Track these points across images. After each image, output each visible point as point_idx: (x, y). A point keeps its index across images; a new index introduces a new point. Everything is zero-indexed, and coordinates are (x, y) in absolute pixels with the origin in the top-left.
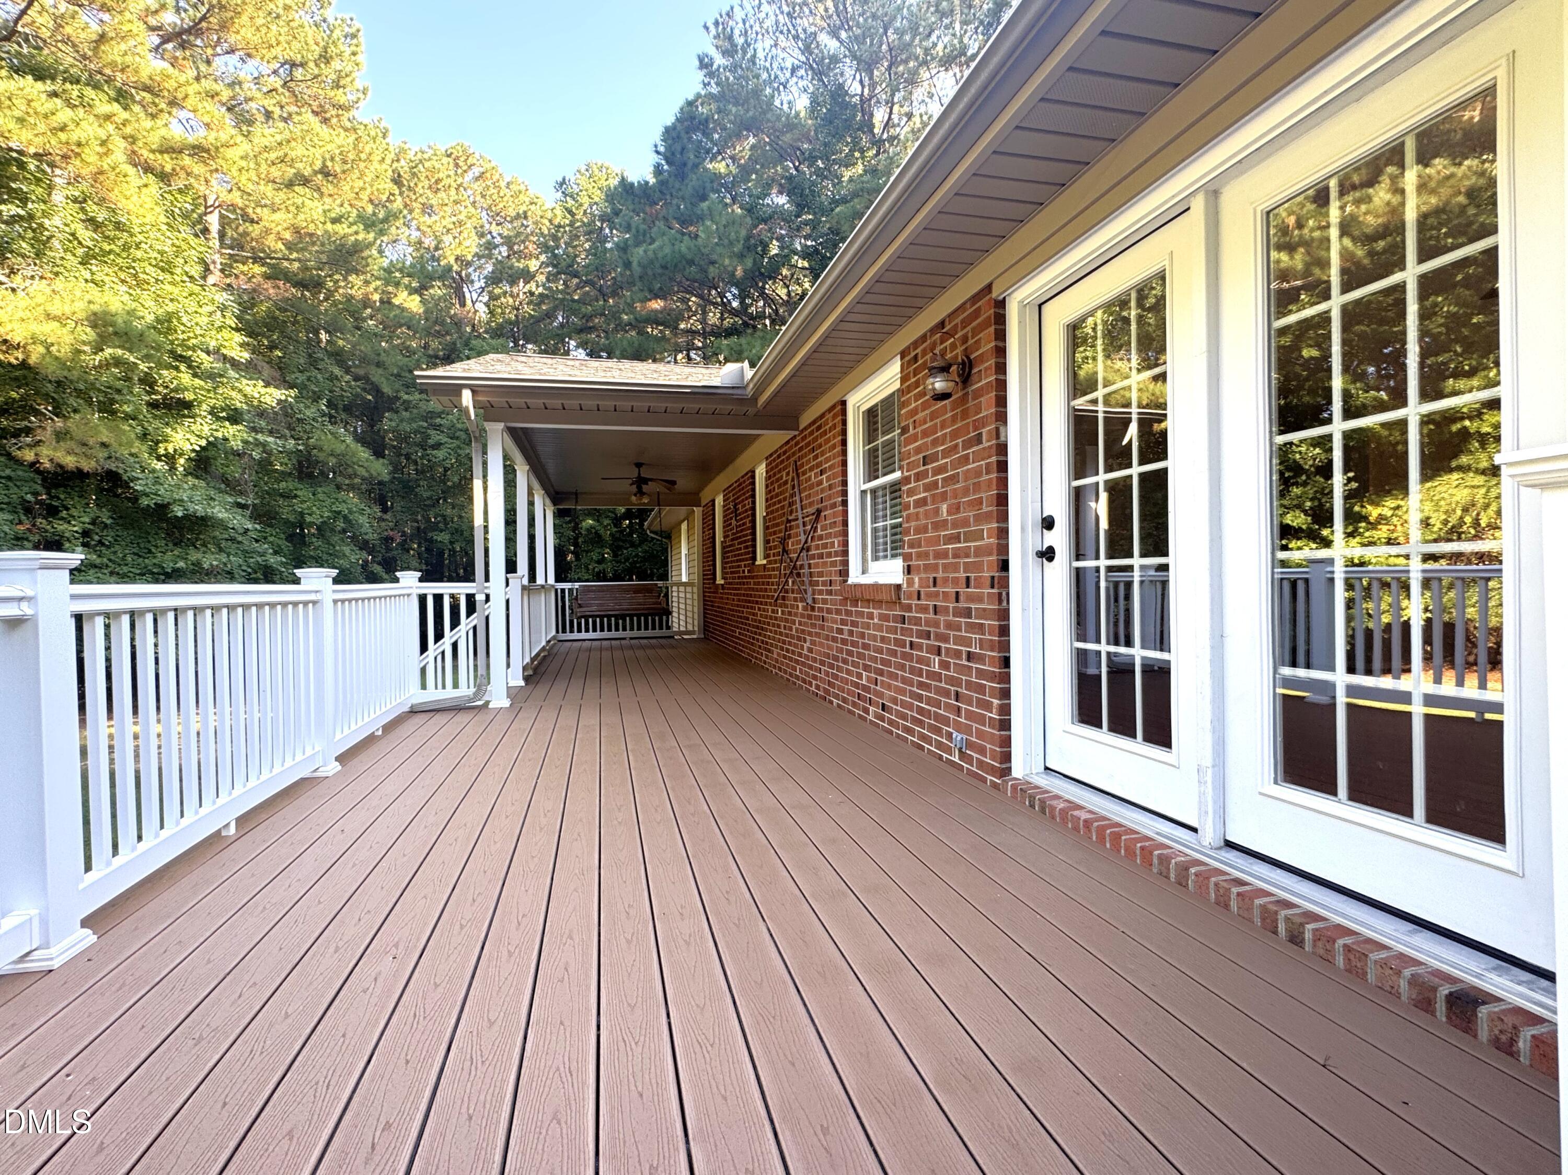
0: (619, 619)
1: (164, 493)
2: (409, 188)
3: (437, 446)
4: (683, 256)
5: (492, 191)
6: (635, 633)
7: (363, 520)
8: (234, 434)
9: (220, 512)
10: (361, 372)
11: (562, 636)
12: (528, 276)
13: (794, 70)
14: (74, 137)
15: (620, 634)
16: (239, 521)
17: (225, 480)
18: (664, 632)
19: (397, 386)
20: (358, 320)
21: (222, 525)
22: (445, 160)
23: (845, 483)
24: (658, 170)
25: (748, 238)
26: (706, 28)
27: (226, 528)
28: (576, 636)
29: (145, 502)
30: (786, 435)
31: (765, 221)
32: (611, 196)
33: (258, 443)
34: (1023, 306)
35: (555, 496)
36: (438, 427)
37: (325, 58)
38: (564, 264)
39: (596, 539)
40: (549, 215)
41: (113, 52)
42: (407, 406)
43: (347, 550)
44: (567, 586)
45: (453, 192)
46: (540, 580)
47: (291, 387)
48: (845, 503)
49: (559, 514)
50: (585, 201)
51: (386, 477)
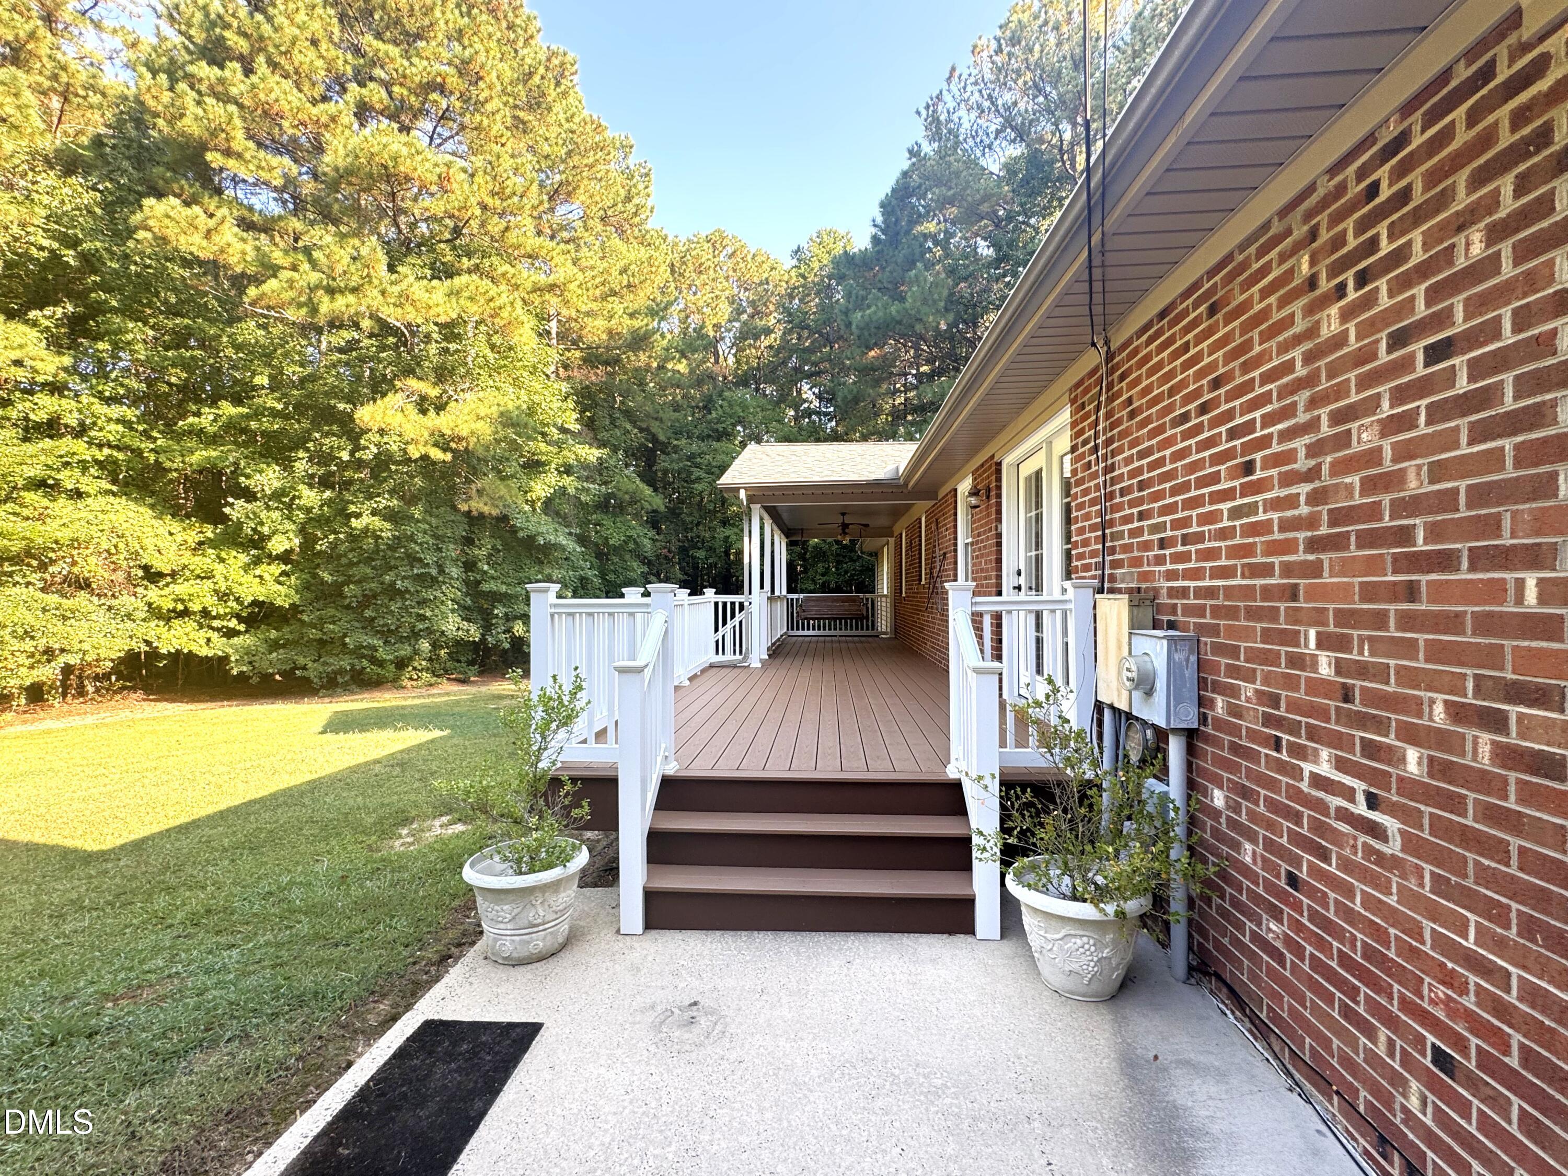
0: (834, 620)
1: (532, 528)
2: (681, 274)
3: (699, 479)
4: (893, 318)
5: (742, 265)
6: (843, 632)
7: (646, 542)
8: (568, 482)
9: (563, 540)
10: (644, 425)
11: (791, 633)
12: (768, 331)
13: (998, 132)
14: (497, 304)
15: (832, 632)
16: (571, 545)
17: (558, 514)
18: (870, 632)
19: (669, 434)
20: (642, 384)
21: (563, 548)
22: (706, 246)
23: (956, 539)
24: (875, 239)
25: (952, 294)
26: (918, 113)
27: (564, 550)
28: (801, 633)
29: (521, 534)
30: (932, 503)
31: (965, 279)
32: (836, 262)
33: (584, 489)
34: (1010, 465)
35: (787, 532)
36: (698, 466)
37: (628, 199)
38: (797, 321)
39: (820, 554)
40: (786, 277)
41: (512, 237)
42: (676, 449)
43: (635, 565)
44: (795, 596)
45: (711, 272)
46: (777, 593)
47: (605, 446)
48: (956, 551)
49: (790, 544)
50: (816, 265)
51: (662, 509)
